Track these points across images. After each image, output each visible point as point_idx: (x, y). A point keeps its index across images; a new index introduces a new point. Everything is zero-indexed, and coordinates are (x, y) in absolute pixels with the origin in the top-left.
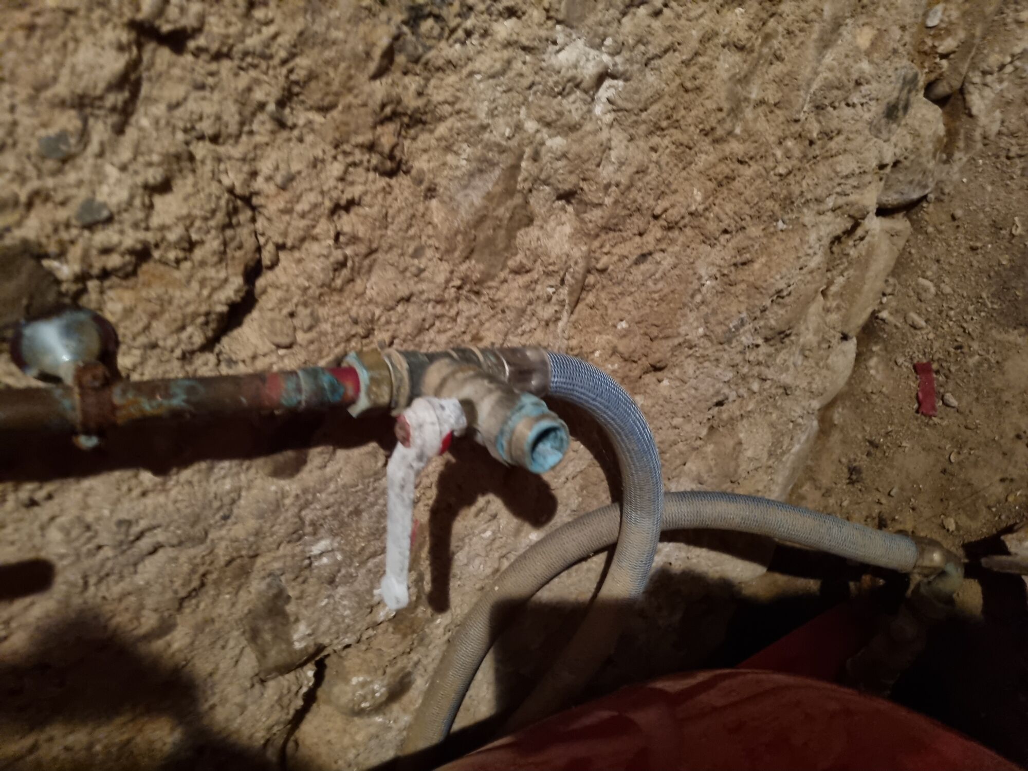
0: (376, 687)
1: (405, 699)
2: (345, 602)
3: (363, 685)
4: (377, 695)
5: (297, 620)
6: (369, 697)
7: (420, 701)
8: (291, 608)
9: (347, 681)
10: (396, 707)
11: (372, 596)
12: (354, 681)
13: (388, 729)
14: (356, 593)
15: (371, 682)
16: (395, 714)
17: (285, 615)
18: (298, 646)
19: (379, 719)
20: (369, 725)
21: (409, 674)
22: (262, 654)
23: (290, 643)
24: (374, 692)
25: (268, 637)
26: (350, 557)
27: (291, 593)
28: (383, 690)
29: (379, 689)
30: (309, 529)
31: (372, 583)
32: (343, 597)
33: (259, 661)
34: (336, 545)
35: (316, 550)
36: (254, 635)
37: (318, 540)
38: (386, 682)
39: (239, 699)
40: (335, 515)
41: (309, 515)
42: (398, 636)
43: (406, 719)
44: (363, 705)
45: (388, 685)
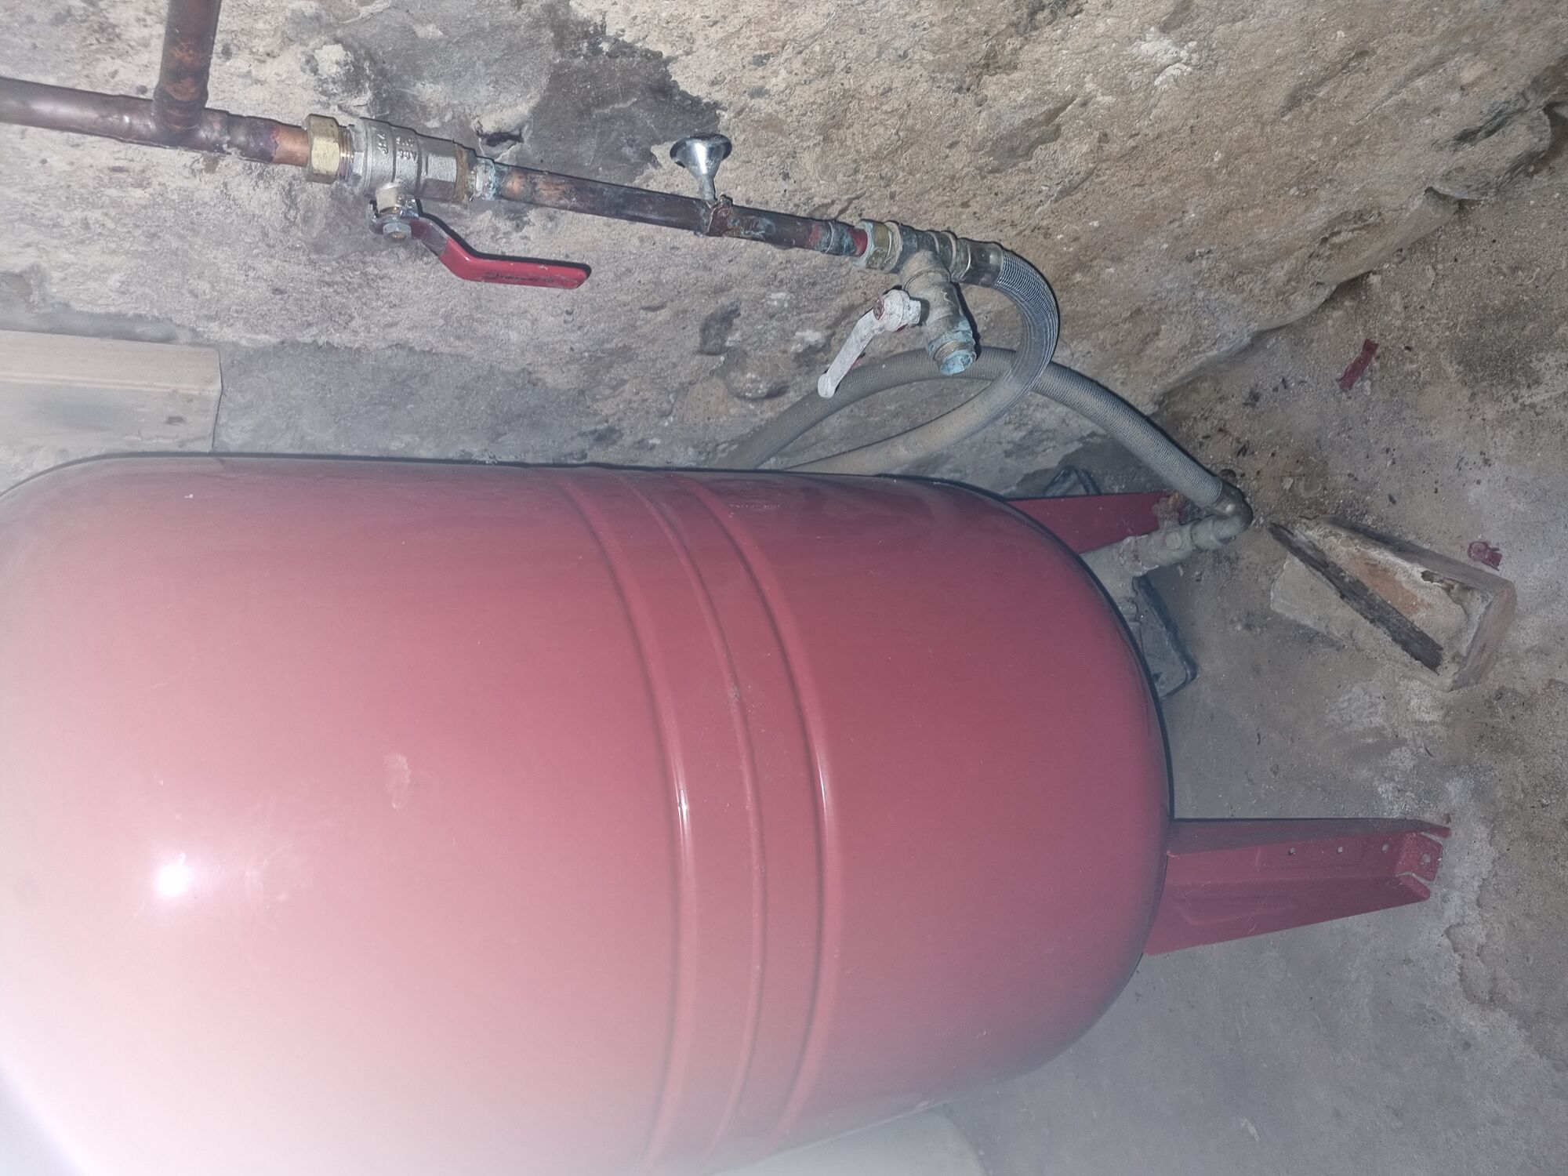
0: (761, 386)
1: (776, 401)
2: (774, 332)
3: (753, 381)
4: (760, 391)
5: (737, 329)
6: (754, 391)
7: (786, 408)
8: (736, 321)
9: (744, 374)
10: (766, 403)
11: (794, 335)
12: (749, 375)
13: (755, 415)
14: (784, 330)
15: (760, 382)
16: (764, 408)
17: (731, 324)
18: (728, 344)
19: (752, 407)
20: (742, 407)
21: (788, 387)
22: (704, 342)
23: (724, 341)
24: (758, 389)
25: (713, 332)
26: (792, 307)
27: (742, 313)
28: (765, 390)
29: (763, 388)
30: (777, 283)
31: (798, 327)
32: (773, 328)
33: (701, 344)
34: (789, 298)
35: (773, 296)
36: (705, 329)
37: (779, 291)
38: (769, 386)
39: (674, 360)
40: (798, 281)
41: (781, 275)
42: (796, 364)
43: (770, 414)
44: (747, 394)
45: (771, 388)
